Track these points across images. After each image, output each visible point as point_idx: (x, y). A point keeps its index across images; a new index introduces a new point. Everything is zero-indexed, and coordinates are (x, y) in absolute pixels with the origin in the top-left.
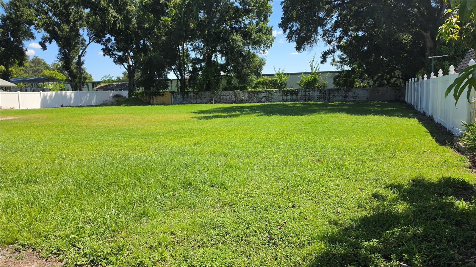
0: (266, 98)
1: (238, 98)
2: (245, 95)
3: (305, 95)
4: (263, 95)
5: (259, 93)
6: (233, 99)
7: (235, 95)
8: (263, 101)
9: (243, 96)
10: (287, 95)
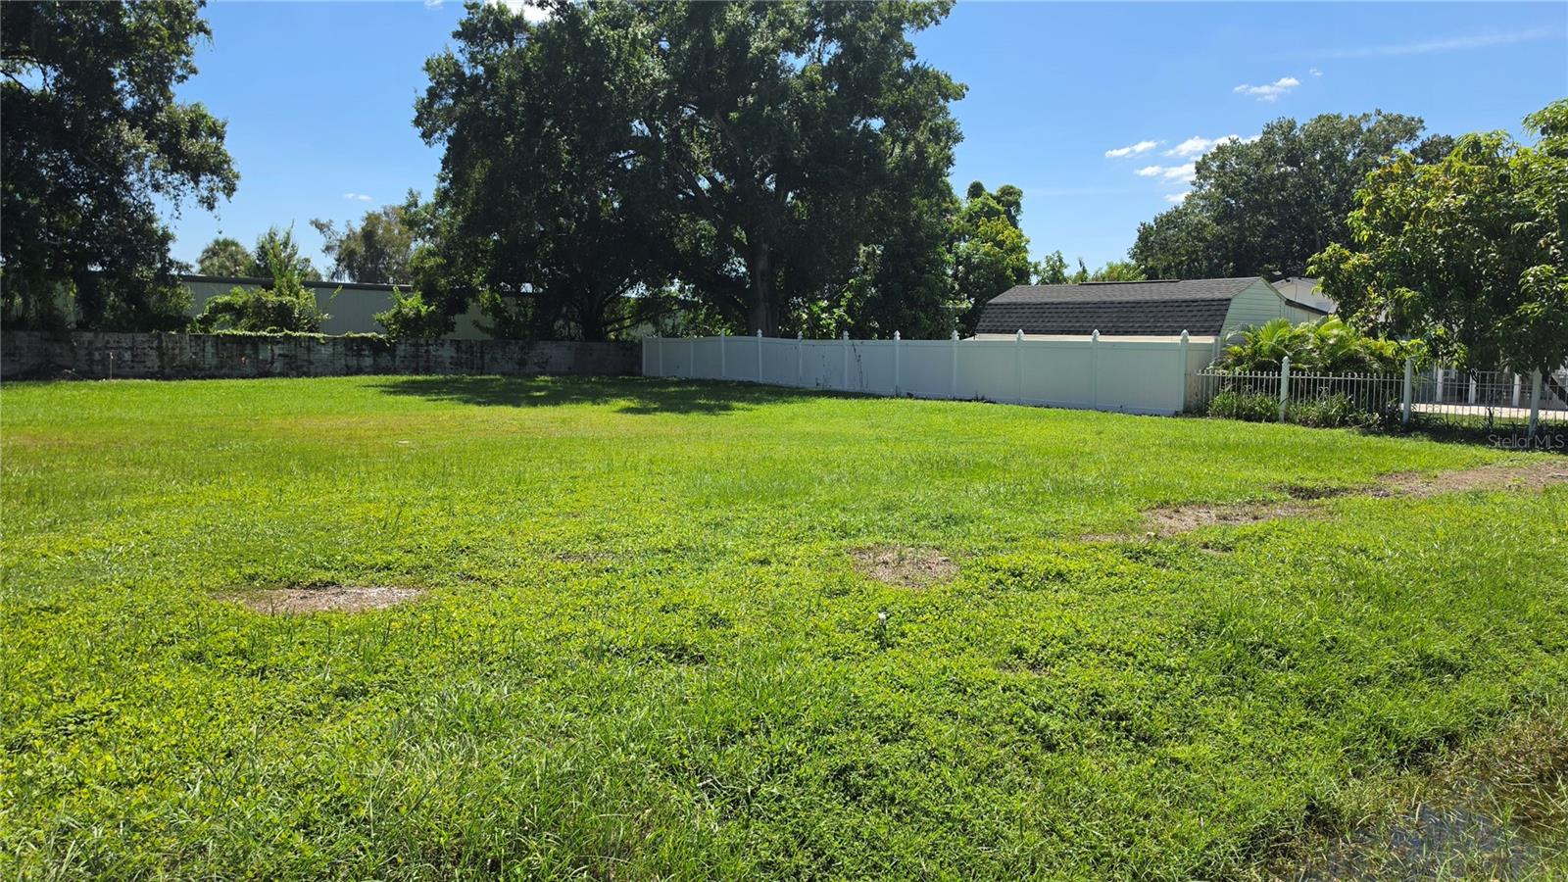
0: (286, 359)
1: (173, 358)
2: (203, 350)
3: (416, 356)
4: (277, 351)
5: (260, 345)
6: (149, 364)
7: (159, 348)
8: (278, 370)
9: (195, 354)
10: (359, 354)
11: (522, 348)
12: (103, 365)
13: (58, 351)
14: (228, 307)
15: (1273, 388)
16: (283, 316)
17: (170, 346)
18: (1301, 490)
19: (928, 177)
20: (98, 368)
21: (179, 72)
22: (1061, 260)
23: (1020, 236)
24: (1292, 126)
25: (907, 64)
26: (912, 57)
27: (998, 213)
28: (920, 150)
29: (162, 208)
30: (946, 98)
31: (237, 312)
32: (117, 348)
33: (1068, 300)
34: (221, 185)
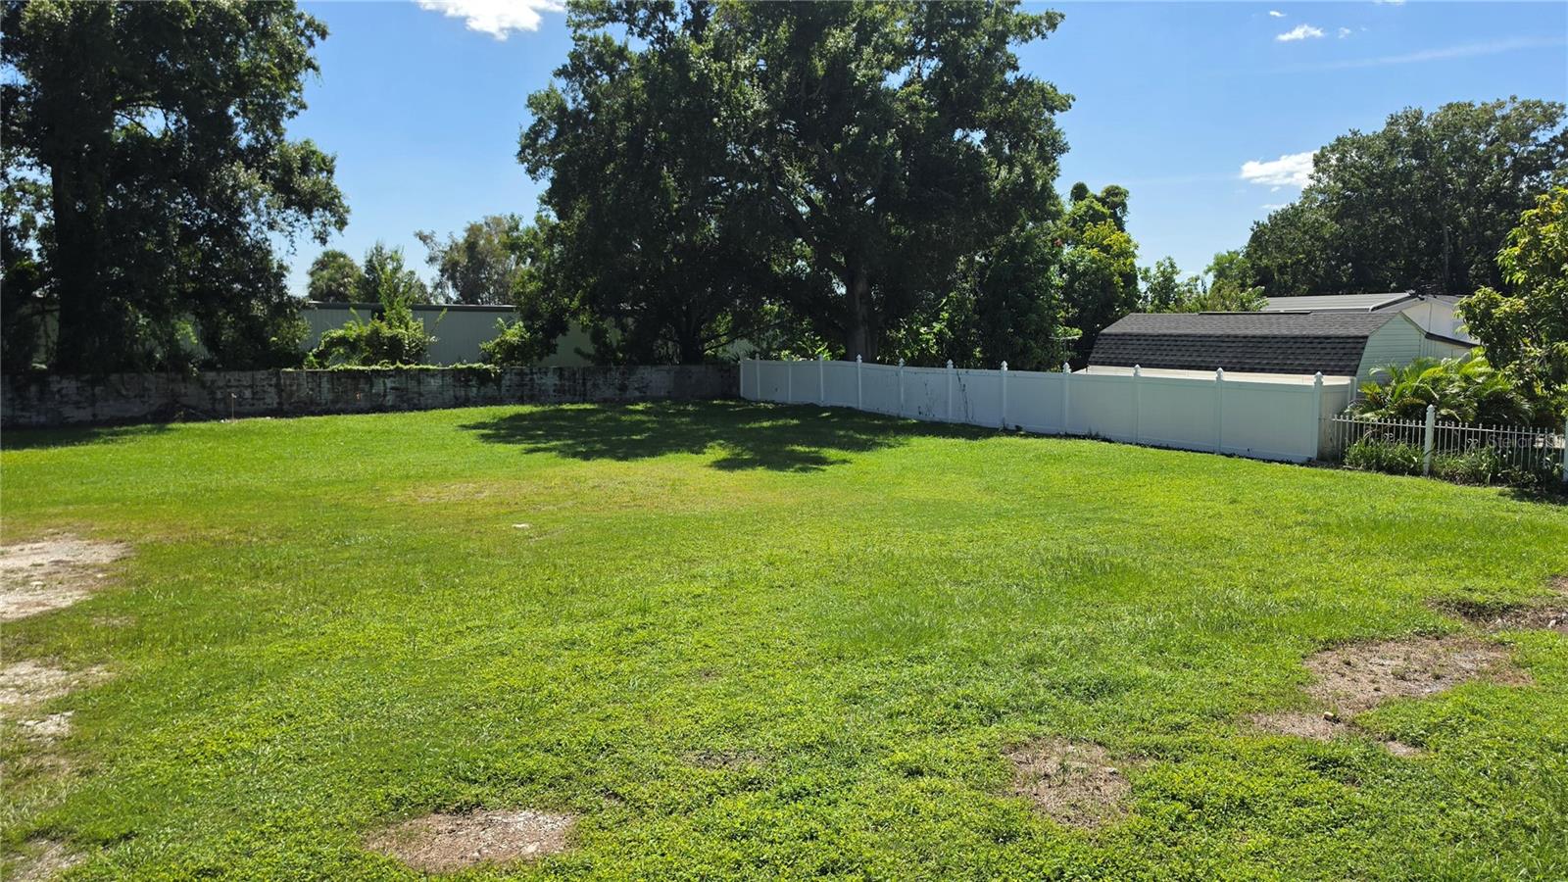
0: (398, 393)
1: (291, 394)
2: (319, 386)
3: (521, 385)
4: (389, 384)
5: (373, 379)
6: (268, 401)
7: (277, 385)
8: (391, 406)
9: (312, 389)
10: (466, 384)
11: (623, 373)
12: (225, 403)
13: (183, 391)
14: (342, 341)
15: (1417, 437)
16: (394, 349)
17: (288, 382)
18: (1471, 605)
19: (1035, 199)
20: (220, 407)
21: (290, 108)
22: (1172, 266)
23: (1128, 241)
24: (1418, 116)
25: (1010, 76)
26: (1016, 68)
27: (1103, 217)
28: (1027, 171)
29: (278, 246)
30: (1052, 110)
31: (351, 346)
32: (237, 387)
33: (1188, 332)
34: (333, 220)
